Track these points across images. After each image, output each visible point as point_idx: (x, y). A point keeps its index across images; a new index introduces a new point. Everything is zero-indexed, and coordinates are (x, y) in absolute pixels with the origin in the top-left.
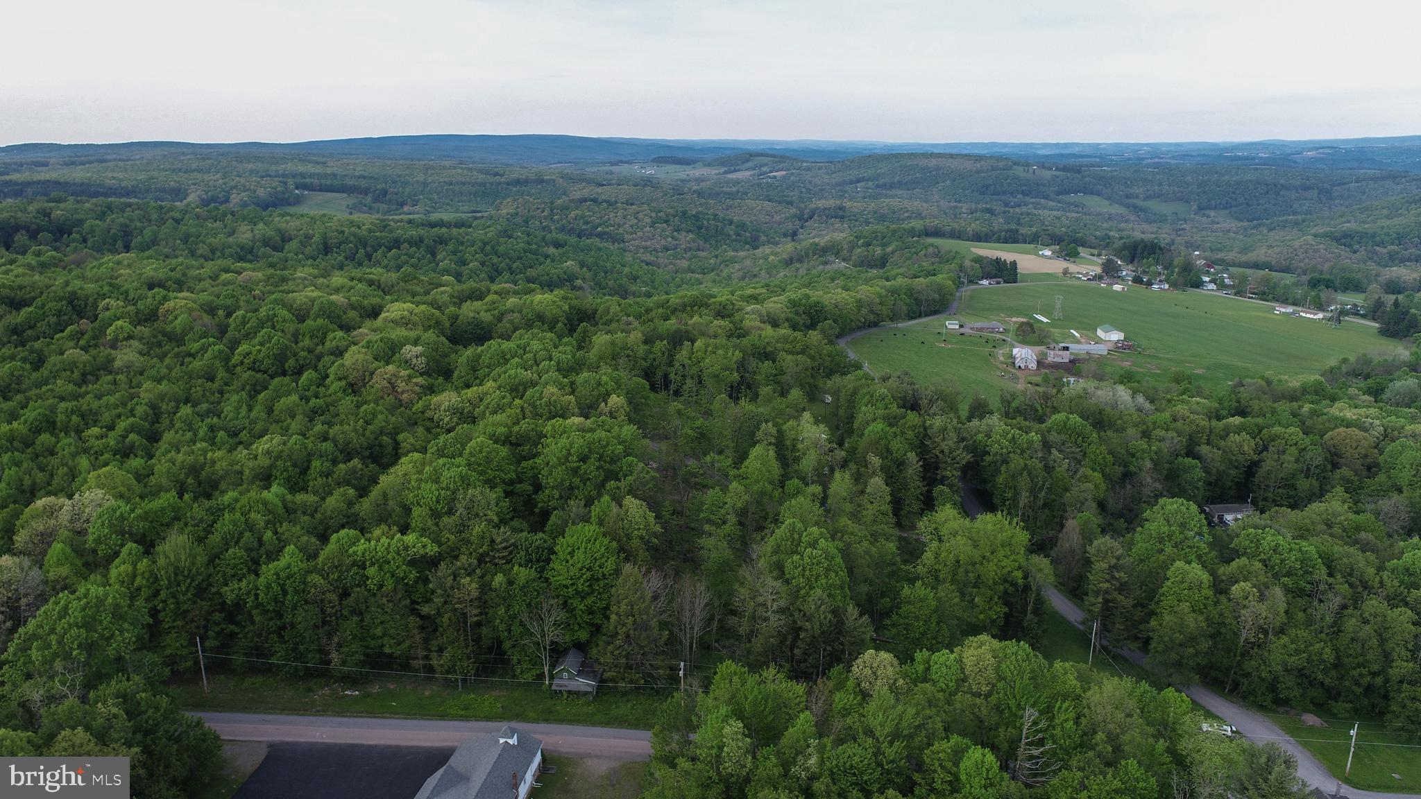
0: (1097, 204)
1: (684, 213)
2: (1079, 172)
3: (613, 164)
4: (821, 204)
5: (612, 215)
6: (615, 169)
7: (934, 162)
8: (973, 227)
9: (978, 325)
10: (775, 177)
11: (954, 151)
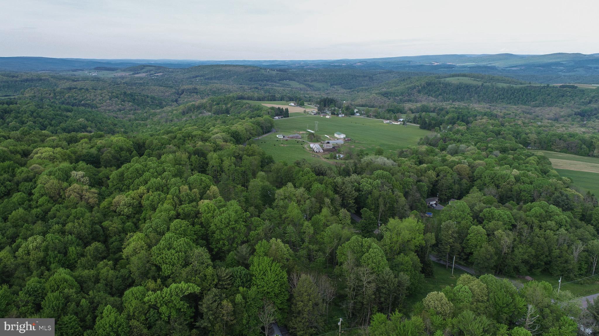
0: (294, 84)
1: (125, 93)
2: (286, 72)
3: (73, 71)
4: (186, 87)
5: (88, 95)
6: (74, 73)
7: (228, 68)
8: (256, 95)
9: (291, 136)
10: (158, 76)
11: (230, 64)
